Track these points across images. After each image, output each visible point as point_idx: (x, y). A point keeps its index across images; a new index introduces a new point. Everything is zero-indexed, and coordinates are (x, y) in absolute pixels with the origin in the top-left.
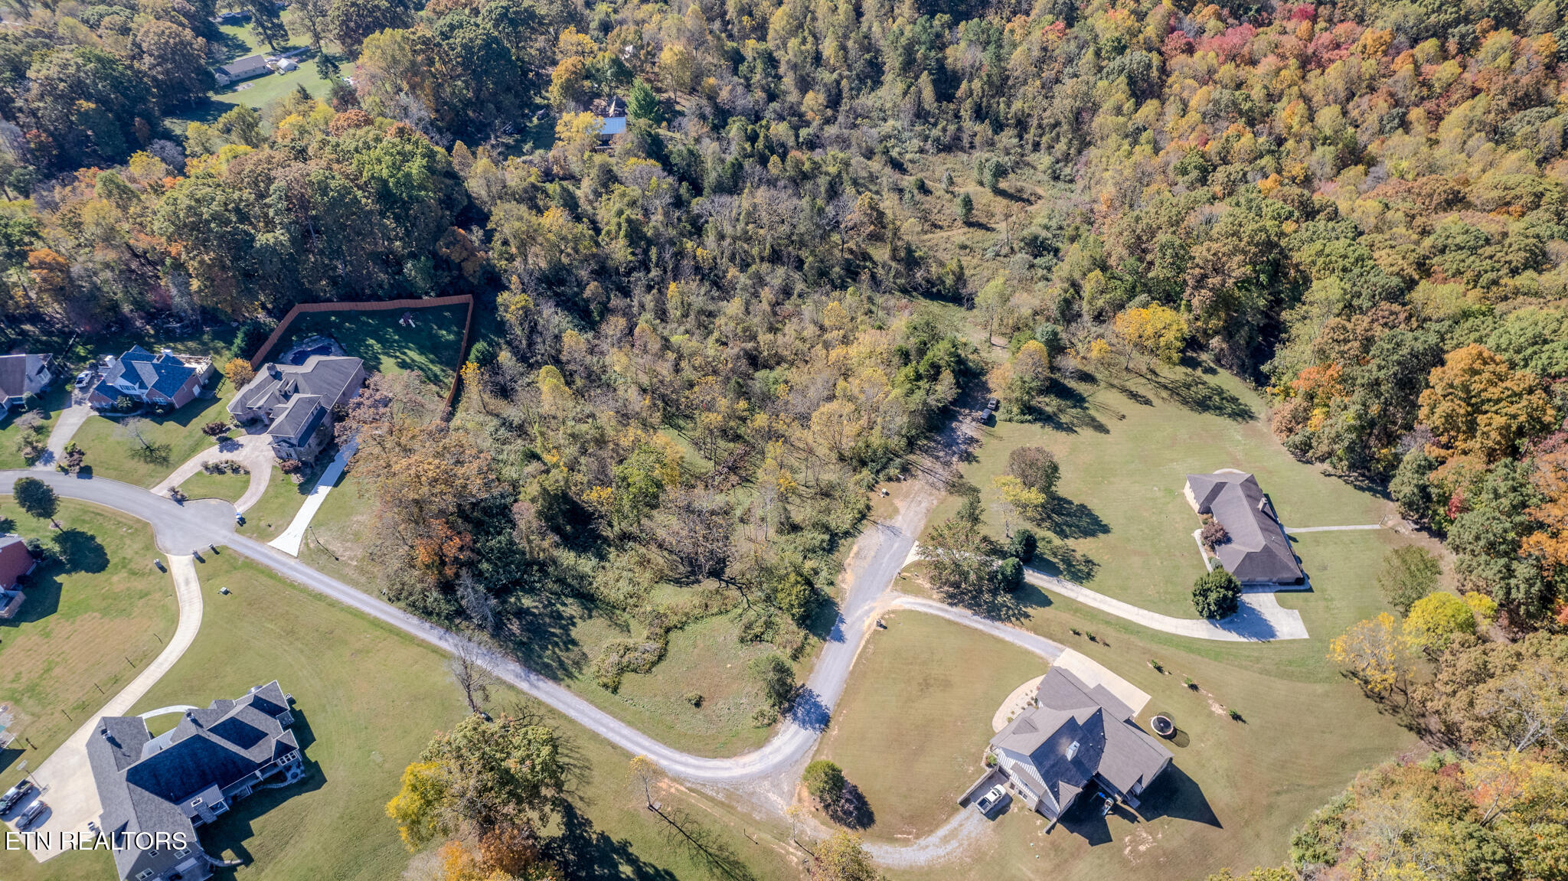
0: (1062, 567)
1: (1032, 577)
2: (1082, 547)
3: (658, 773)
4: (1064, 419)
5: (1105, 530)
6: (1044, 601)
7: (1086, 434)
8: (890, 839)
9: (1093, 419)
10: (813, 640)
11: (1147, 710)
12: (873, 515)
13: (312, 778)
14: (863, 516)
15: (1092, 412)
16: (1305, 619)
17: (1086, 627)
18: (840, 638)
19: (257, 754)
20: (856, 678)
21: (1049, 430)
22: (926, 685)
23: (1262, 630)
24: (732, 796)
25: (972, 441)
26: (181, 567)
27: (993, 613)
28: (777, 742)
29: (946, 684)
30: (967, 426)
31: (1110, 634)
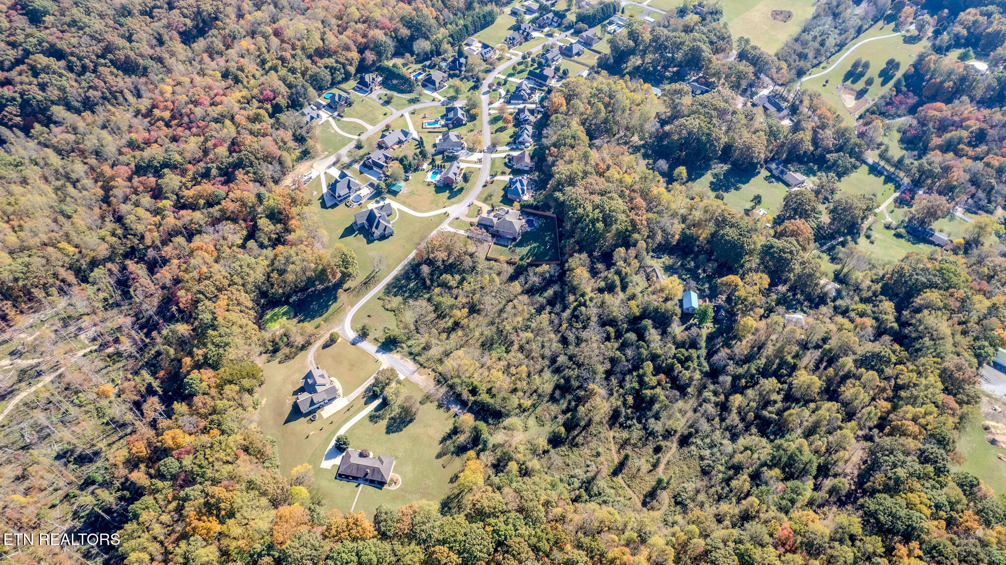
0: (377, 414)
1: (377, 402)
2: (383, 423)
3: (352, 306)
4: (448, 442)
5: (387, 433)
6: (367, 403)
7: (438, 448)
8: (317, 350)
9: (445, 454)
10: (379, 344)
11: (321, 416)
12: (422, 370)
13: (370, 242)
14: (421, 365)
15: (449, 455)
16: (326, 469)
17: (352, 409)
18: (377, 351)
19: (374, 229)
20: (364, 352)
21: (445, 434)
22: (352, 365)
23: (330, 456)
24: (342, 321)
25: (448, 409)
26: (443, 211)
27: (368, 390)
28: (351, 332)
29: (350, 370)
30: (455, 409)
31: (348, 414)
